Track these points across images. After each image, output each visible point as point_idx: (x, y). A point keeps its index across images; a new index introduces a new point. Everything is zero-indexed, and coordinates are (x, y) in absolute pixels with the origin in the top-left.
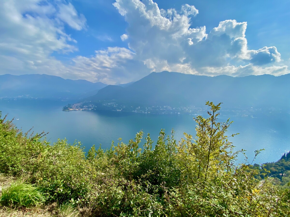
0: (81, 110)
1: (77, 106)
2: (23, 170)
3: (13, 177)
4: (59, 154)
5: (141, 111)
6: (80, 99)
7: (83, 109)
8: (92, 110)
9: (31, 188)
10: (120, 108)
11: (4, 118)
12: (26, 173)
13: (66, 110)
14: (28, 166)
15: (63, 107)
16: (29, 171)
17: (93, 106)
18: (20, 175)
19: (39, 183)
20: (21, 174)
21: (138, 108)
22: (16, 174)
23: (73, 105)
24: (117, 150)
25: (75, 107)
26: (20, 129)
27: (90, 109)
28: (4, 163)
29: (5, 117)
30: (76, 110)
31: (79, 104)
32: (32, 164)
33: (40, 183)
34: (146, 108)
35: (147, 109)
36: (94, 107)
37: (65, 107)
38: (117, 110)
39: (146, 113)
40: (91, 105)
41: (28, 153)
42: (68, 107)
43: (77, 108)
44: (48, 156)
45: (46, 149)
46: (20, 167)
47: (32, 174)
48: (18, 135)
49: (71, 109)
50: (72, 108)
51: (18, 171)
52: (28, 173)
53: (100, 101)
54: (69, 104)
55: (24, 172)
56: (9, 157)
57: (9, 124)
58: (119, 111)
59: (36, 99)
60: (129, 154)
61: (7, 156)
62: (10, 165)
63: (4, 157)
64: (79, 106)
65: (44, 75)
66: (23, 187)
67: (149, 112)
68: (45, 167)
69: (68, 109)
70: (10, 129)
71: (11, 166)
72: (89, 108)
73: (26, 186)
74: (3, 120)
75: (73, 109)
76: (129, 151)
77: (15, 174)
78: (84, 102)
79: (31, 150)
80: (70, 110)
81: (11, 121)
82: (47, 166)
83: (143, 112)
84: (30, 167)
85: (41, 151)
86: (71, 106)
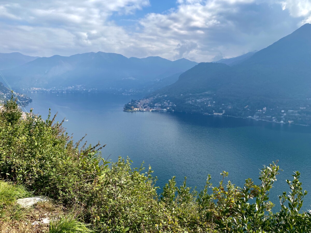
0: (150, 111)
1: (145, 104)
2: (75, 198)
3: (64, 208)
4: (122, 183)
5: (270, 117)
6: (149, 91)
7: (154, 110)
8: (168, 111)
9: (85, 229)
10: (221, 108)
11: (53, 119)
12: (79, 204)
13: (128, 110)
14: (82, 193)
15: (124, 105)
16: (82, 202)
17: (170, 105)
18: (72, 206)
19: (95, 224)
20: (73, 204)
21: (262, 109)
22: (67, 203)
23: (139, 101)
24: (217, 195)
25: (142, 106)
26: (70, 136)
27: (165, 110)
28: (53, 184)
29: (54, 117)
30: (143, 111)
31: (148, 101)
32: (87, 192)
33: (97, 224)
34: (283, 111)
35: (285, 114)
36: (170, 107)
37: (128, 104)
38: (214, 114)
39: (282, 122)
40: (166, 102)
41: (82, 174)
42: (131, 105)
43: (145, 108)
44: (107, 183)
45: (103, 172)
46: (72, 193)
47: (86, 207)
48: (67, 145)
49: (135, 109)
50: (137, 107)
51: (69, 198)
52: (81, 205)
53: (182, 95)
54: (132, 101)
55: (77, 202)
56: (59, 175)
57: (58, 128)
58: (218, 115)
59: (89, 91)
60: (245, 209)
61: (57, 175)
62: (61, 188)
63: (54, 176)
64: (147, 104)
65: (100, 54)
66: (75, 225)
67: (290, 122)
68: (103, 200)
69: (131, 109)
70: (59, 135)
71: (61, 190)
72: (162, 107)
73: (79, 225)
74: (52, 122)
75: (139, 109)
76: (245, 203)
77: (65, 202)
78: (156, 97)
79: (86, 170)
80: (135, 111)
81: (61, 124)
82: (106, 200)
83: (274, 120)
84: (84, 196)
85: (97, 174)
86: (136, 104)
